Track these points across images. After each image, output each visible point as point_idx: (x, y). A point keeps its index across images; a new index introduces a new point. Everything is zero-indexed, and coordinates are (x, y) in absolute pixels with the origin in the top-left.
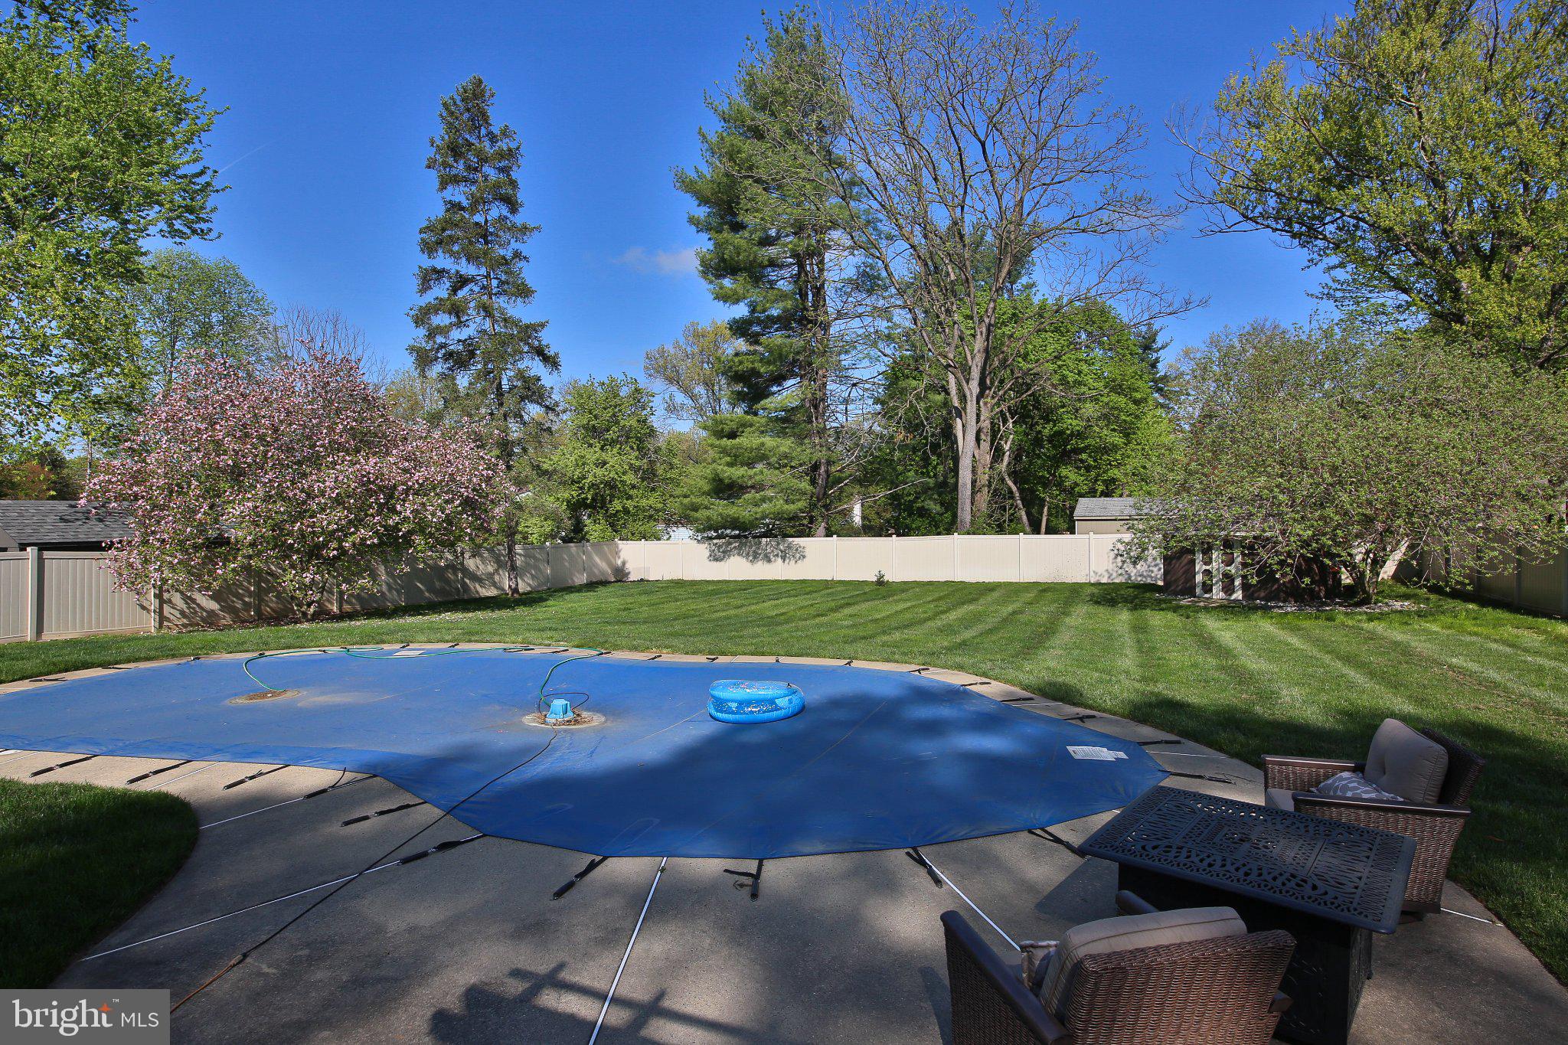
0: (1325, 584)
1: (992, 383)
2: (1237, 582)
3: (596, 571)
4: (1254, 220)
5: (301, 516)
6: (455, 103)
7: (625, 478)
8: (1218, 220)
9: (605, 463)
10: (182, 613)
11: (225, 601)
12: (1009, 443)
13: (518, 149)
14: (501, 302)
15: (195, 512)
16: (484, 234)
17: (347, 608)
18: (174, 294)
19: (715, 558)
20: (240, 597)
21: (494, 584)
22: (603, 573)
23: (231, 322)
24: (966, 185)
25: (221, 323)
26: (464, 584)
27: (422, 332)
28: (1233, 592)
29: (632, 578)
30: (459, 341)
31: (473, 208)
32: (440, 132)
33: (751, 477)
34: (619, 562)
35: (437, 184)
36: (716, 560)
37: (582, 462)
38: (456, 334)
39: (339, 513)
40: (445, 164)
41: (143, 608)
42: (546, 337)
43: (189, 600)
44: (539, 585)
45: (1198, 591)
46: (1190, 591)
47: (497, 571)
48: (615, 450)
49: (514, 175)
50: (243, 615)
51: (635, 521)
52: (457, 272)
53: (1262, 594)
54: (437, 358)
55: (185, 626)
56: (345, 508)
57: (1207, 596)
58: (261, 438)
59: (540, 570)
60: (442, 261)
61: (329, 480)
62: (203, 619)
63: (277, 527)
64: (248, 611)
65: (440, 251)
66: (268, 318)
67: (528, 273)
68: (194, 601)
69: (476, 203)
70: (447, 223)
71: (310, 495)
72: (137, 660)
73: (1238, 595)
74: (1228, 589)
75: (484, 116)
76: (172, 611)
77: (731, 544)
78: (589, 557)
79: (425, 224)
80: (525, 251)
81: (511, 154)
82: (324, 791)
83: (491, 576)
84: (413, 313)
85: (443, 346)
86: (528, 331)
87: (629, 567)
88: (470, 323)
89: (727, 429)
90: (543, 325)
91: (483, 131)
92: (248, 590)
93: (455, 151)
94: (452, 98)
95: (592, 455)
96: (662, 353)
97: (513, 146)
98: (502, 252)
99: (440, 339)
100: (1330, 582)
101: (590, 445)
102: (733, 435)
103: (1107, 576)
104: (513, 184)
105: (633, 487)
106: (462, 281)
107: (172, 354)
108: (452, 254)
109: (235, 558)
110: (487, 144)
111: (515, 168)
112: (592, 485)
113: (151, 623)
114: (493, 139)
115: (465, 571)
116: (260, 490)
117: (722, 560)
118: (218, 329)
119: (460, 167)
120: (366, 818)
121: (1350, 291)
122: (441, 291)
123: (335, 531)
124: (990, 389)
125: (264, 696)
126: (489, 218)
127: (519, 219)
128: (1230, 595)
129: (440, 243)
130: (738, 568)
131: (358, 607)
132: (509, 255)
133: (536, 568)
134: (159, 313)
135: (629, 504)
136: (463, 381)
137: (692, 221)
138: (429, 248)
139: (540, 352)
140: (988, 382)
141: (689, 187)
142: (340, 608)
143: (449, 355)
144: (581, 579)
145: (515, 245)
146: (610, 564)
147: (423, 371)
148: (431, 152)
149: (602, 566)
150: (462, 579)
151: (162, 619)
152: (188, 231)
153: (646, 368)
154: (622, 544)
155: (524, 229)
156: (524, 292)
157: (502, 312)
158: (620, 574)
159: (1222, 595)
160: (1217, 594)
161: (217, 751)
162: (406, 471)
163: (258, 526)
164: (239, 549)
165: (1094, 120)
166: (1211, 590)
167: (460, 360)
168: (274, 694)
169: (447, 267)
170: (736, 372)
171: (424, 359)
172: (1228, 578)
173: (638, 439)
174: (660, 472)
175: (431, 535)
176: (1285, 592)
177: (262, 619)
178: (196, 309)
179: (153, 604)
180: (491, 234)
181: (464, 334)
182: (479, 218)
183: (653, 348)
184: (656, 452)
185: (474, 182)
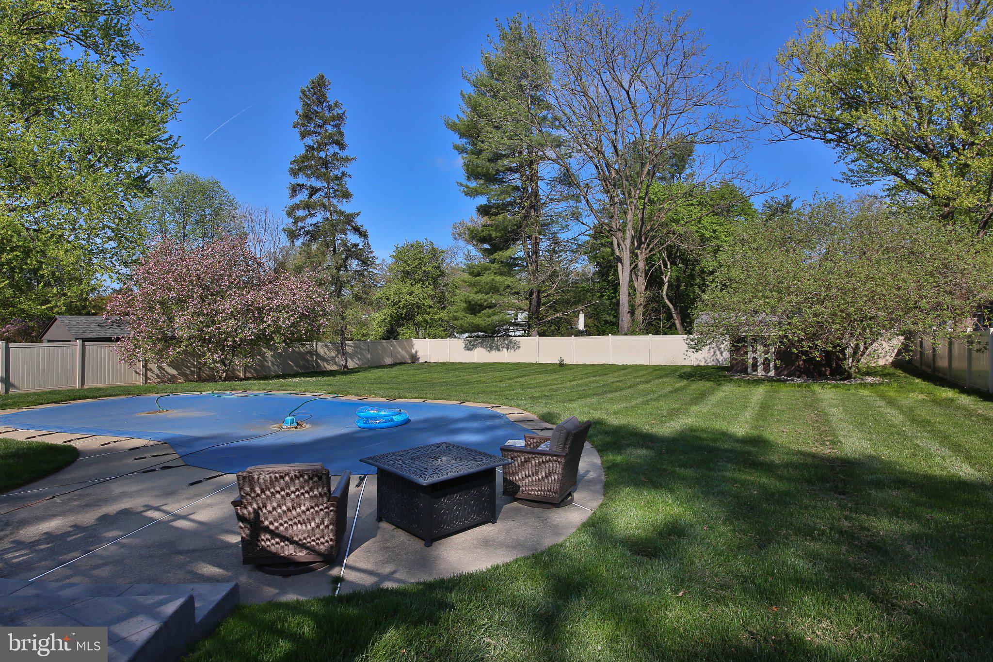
0: (830, 366)
1: (646, 239)
2: (772, 365)
3: (399, 357)
4: (799, 133)
5: (214, 322)
6: (309, 90)
7: (424, 302)
8: (778, 133)
9: (412, 292)
10: (157, 376)
11: (181, 370)
12: (667, 277)
13: (344, 113)
14: (334, 201)
15: (158, 321)
16: (326, 163)
17: (248, 375)
18: (185, 199)
19: (468, 348)
20: (188, 368)
21: (336, 363)
22: (403, 357)
23: (215, 213)
24: (617, 119)
25: (211, 215)
26: (317, 363)
27: (291, 220)
28: (769, 371)
29: (421, 361)
30: (311, 225)
31: (319, 149)
32: (299, 107)
33: (486, 300)
34: (414, 351)
35: (299, 137)
36: (468, 349)
37: (399, 292)
38: (309, 221)
39: (232, 322)
40: (303, 125)
41: (137, 373)
42: (359, 221)
43: (160, 368)
44: (363, 364)
45: (749, 370)
46: (745, 371)
47: (337, 355)
48: (420, 285)
49: (342, 128)
50: (191, 377)
51: (430, 327)
52: (311, 185)
53: (786, 373)
54: (299, 235)
55: (159, 383)
56: (235, 319)
57: (754, 373)
58: (191, 282)
59: (363, 355)
60: (302, 179)
61: (227, 305)
62: (169, 379)
63: (201, 330)
64: (193, 376)
65: (300, 175)
66: (237, 211)
67: (350, 185)
68: (164, 369)
69: (321, 146)
70: (305, 158)
71: (218, 313)
72: (111, 396)
73: (772, 373)
74: (767, 369)
75: (324, 96)
76: (152, 374)
77: (477, 340)
78: (394, 347)
79: (294, 159)
80: (348, 171)
81: (340, 117)
82: (138, 448)
83: (333, 358)
84: (286, 209)
85: (302, 228)
86: (349, 218)
87: (419, 354)
88: (317, 214)
89: (476, 271)
90: (358, 214)
91: (324, 105)
92: (193, 364)
93: (307, 116)
94: (307, 87)
95: (406, 287)
96: (463, 223)
97: (340, 112)
98: (336, 173)
99: (300, 224)
100: (834, 365)
101: (405, 282)
102: (479, 275)
103: (704, 361)
104: (341, 134)
105: (430, 307)
106: (314, 191)
107: (184, 233)
108: (306, 175)
109: (180, 346)
110: (327, 112)
111: (343, 125)
112: (405, 306)
113: (141, 381)
114: (330, 108)
115: (318, 355)
116: (191, 310)
117: (471, 350)
118: (209, 218)
119: (311, 127)
120: (145, 458)
121: (861, 177)
122: (303, 196)
123: (231, 332)
124: (644, 244)
125: (155, 412)
126: (328, 154)
127: (344, 154)
128: (768, 373)
129: (300, 169)
130: (481, 355)
131: (255, 375)
132: (340, 175)
133: (361, 354)
134: (177, 210)
135: (426, 317)
136: (314, 248)
137: (456, 148)
138: (294, 173)
139: (357, 230)
140: (643, 239)
141: (453, 127)
142: (245, 375)
143: (306, 233)
144: (389, 361)
145: (343, 169)
146: (407, 351)
147: (293, 242)
148: (296, 118)
149: (402, 353)
150: (316, 360)
151: (147, 378)
152: (165, 170)
153: (453, 234)
154: (415, 341)
155: (347, 159)
156: (347, 195)
157: (335, 207)
158: (414, 358)
159: (763, 373)
160: (760, 372)
161: (110, 432)
162: (270, 298)
163: (190, 329)
164: (182, 342)
165: (704, 72)
166: (756, 370)
167: (313, 235)
168: (160, 412)
169: (305, 183)
170: (480, 237)
171: (292, 235)
172: (766, 363)
173: (433, 278)
174: (448, 298)
175: (283, 334)
176: (800, 371)
177: (201, 380)
178: (197, 207)
179: (142, 371)
180: (330, 163)
181: (314, 220)
182: (322, 154)
183: (457, 222)
184: (444, 286)
185: (319, 134)
